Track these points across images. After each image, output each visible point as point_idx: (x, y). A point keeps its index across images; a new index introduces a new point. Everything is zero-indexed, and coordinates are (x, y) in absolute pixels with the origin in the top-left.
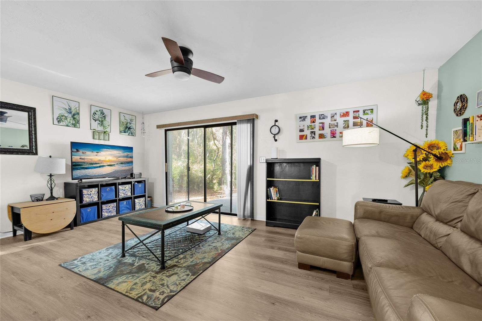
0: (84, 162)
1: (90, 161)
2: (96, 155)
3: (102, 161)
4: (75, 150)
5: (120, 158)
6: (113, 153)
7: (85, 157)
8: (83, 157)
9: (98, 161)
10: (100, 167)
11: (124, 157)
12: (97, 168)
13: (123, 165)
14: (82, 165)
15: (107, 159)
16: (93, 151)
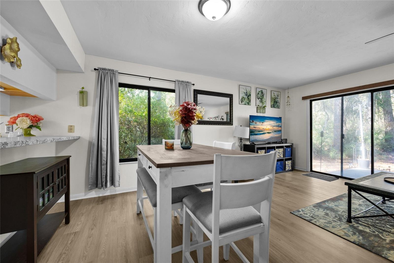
0: (256, 130)
1: (258, 129)
2: (262, 125)
3: (265, 129)
4: (252, 121)
5: (274, 127)
6: (271, 123)
7: (256, 126)
8: (255, 126)
9: (263, 129)
10: (263, 134)
11: (277, 126)
12: (261, 134)
13: (276, 133)
14: (254, 132)
15: (267, 128)
16: (260, 122)
